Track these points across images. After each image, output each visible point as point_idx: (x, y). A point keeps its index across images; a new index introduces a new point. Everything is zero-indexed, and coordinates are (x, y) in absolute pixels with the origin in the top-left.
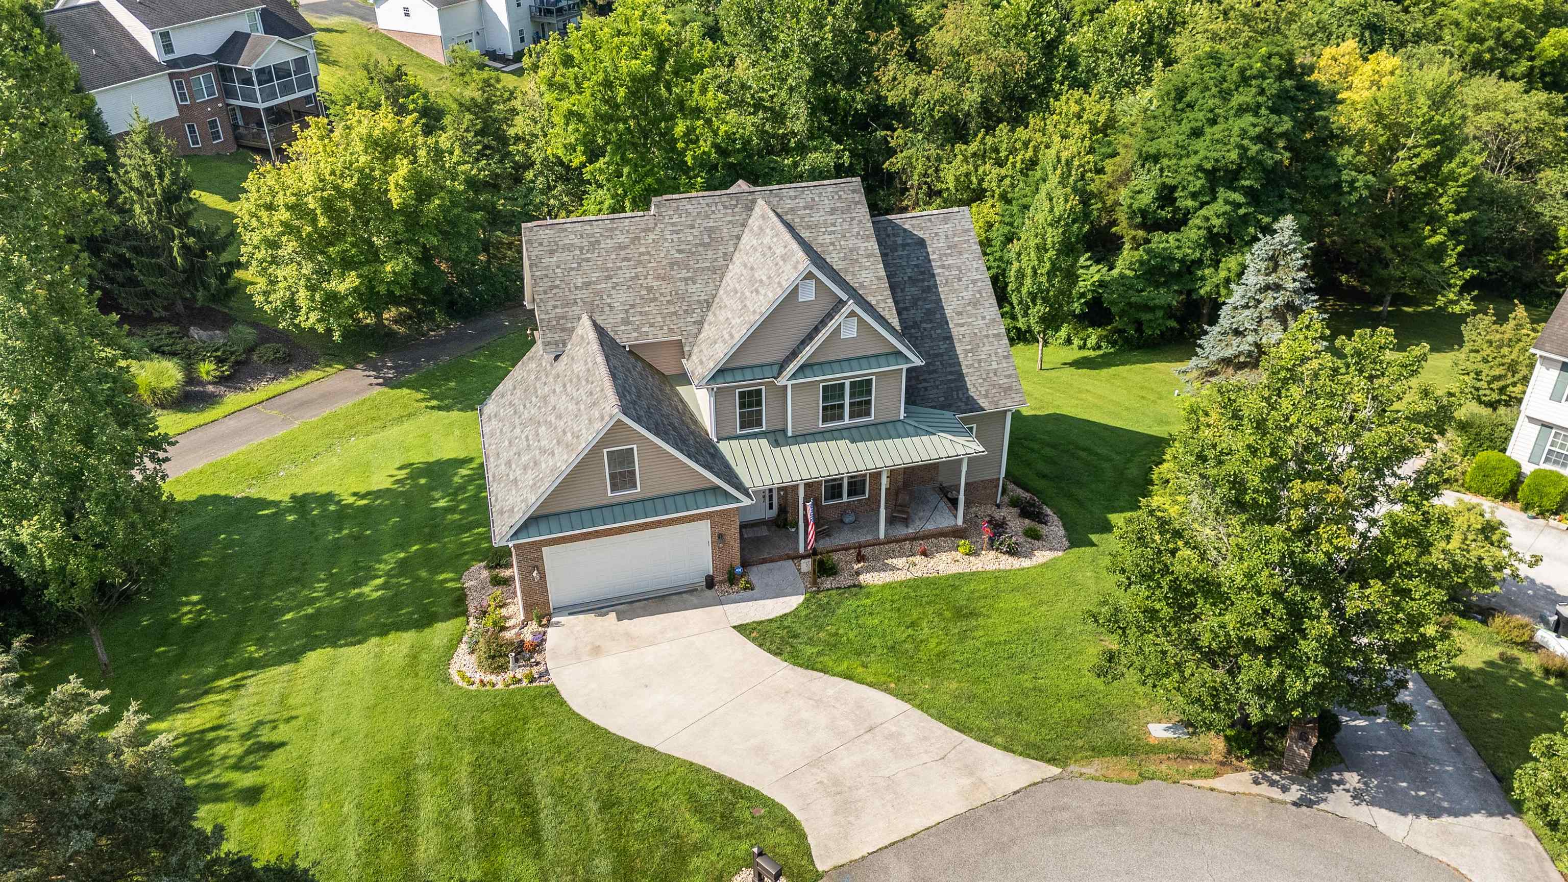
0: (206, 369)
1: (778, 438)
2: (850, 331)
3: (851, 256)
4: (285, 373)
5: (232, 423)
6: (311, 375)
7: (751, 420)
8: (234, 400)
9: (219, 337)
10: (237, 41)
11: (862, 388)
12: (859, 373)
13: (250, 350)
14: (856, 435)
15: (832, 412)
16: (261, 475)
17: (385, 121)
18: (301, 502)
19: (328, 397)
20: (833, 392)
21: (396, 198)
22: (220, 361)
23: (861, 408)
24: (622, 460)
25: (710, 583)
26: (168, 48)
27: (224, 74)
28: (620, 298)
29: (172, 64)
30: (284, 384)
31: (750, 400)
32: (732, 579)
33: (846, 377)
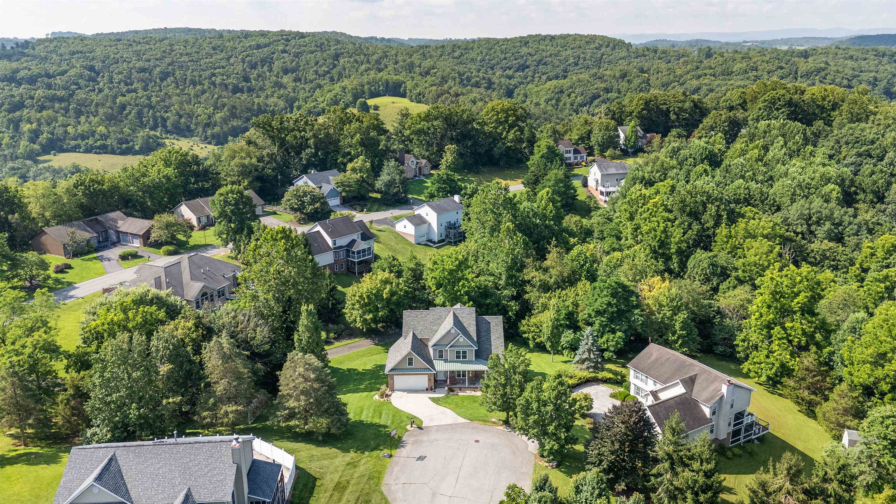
0: (332, 335)
1: (446, 361)
2: (461, 340)
3: (469, 324)
4: (350, 339)
5: (335, 350)
6: (357, 340)
7: (441, 356)
8: (337, 344)
9: (335, 327)
10: (353, 242)
11: (464, 352)
12: (465, 349)
13: (342, 331)
14: (462, 362)
15: (458, 357)
16: (341, 363)
17: (386, 275)
18: (349, 370)
19: (359, 346)
20: (458, 353)
21: (385, 296)
22: (335, 333)
23: (464, 357)
24: (411, 360)
25: (427, 390)
26: (335, 244)
27: (348, 251)
28: (420, 328)
29: (335, 248)
30: (349, 341)
31: (441, 352)
32: (431, 389)
33: (461, 350)
